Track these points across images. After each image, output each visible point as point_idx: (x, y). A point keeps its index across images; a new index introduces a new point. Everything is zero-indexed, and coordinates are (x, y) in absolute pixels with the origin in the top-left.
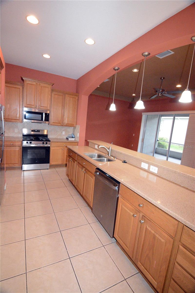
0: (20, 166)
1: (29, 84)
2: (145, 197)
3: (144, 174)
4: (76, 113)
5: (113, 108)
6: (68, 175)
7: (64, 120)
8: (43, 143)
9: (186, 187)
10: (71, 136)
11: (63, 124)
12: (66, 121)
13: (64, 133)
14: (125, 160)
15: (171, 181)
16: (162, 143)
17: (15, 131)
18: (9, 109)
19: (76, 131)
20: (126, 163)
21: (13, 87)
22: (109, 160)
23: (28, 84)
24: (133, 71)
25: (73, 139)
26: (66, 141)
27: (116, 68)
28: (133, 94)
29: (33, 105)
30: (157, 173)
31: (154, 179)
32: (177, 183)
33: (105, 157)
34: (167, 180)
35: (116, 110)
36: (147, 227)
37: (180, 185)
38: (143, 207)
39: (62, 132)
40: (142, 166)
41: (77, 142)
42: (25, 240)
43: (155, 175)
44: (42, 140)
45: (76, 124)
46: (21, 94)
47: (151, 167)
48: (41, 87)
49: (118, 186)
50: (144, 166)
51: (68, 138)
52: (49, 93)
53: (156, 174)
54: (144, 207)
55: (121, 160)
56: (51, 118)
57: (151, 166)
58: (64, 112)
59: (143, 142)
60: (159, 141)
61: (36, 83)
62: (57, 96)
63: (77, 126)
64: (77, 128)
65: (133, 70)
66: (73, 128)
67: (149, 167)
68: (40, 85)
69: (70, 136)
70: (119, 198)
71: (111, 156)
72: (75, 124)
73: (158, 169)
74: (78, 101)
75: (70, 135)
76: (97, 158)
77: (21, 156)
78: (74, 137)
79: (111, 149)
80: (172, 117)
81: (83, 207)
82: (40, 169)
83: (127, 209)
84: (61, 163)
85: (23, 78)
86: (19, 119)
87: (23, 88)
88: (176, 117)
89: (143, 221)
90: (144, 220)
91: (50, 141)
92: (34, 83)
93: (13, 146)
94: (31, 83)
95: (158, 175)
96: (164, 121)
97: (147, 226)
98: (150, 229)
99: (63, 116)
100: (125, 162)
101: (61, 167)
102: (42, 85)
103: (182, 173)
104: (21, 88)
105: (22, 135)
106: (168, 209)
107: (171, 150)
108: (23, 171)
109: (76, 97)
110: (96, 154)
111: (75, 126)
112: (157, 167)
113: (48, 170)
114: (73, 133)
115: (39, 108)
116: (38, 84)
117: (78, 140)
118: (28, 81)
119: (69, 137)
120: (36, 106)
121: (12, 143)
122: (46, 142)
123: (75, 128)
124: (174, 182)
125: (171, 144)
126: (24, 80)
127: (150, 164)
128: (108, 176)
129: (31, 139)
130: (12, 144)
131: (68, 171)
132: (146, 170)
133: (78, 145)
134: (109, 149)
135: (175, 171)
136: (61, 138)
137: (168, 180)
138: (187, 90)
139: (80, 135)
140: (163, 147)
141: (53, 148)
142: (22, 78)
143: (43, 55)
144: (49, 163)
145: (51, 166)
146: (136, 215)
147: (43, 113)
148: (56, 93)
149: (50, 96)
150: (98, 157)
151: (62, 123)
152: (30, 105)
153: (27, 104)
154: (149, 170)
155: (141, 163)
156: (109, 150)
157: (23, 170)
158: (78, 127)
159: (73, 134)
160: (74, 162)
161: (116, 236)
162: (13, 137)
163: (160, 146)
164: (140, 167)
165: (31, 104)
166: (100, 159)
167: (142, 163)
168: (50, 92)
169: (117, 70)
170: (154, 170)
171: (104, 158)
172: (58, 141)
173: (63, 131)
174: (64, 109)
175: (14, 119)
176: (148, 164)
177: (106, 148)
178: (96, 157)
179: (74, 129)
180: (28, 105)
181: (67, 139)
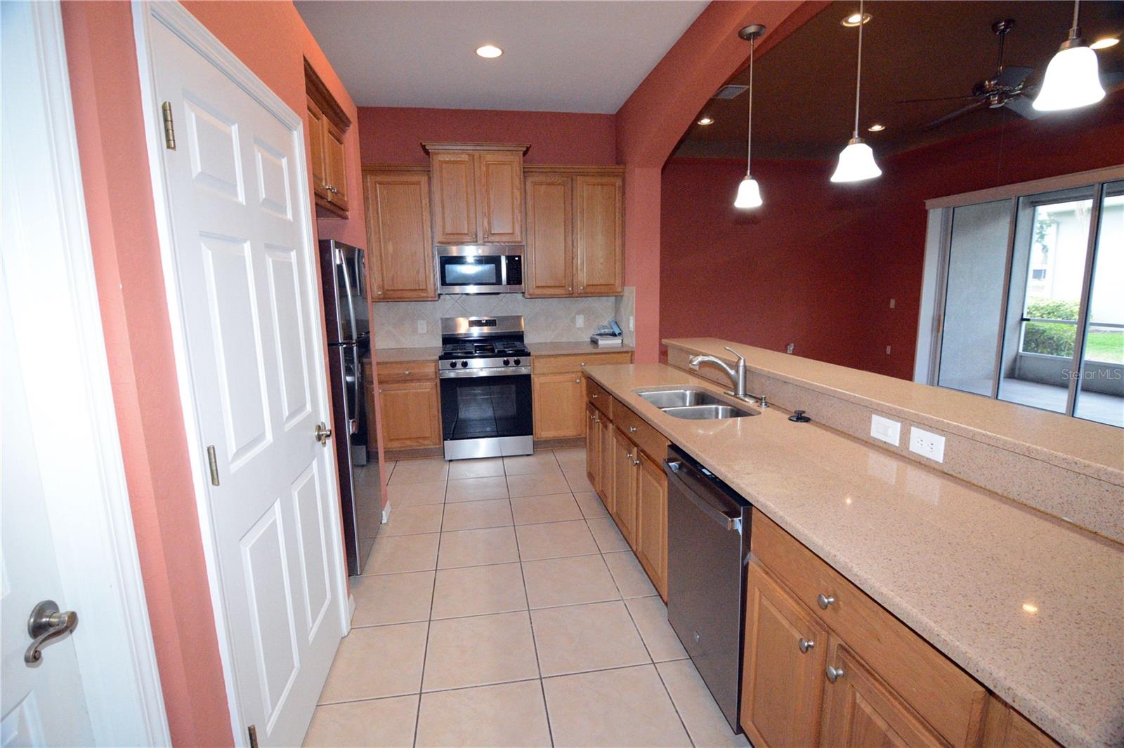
0: (438, 446)
1: (447, 162)
2: (840, 563)
3: (887, 469)
4: (618, 242)
5: (749, 195)
6: (591, 476)
7: (575, 272)
8: (506, 363)
9: (1091, 528)
10: (607, 331)
11: (575, 291)
12: (583, 277)
13: (580, 321)
14: (802, 409)
15: (1011, 496)
16: (1051, 329)
17: (420, 331)
18: (392, 257)
19: (622, 310)
20: (807, 420)
21: (402, 183)
22: (737, 413)
23: (444, 165)
24: (845, 24)
25: (617, 341)
26: (590, 349)
27: (752, 29)
28: (871, 127)
29: (465, 234)
30: (945, 462)
31: (930, 488)
32: (1042, 509)
33: (719, 402)
34: (992, 494)
35: (763, 205)
36: (858, 701)
37: (1060, 515)
38: (835, 607)
39: (573, 320)
40: (874, 434)
41: (627, 352)
42: (421, 694)
43: (934, 469)
44: (501, 354)
45: (623, 284)
46: (425, 201)
47: (916, 432)
48: (488, 165)
49: (741, 518)
50: (885, 430)
51: (597, 337)
52: (517, 182)
53: (937, 467)
54: (839, 606)
55: (785, 411)
56: (529, 270)
57: (914, 429)
58: (575, 244)
59: (938, 331)
60: (1028, 320)
61: (469, 155)
62: (543, 188)
63: (626, 288)
64: (625, 299)
65: (847, 22)
66: (613, 299)
67: (905, 436)
68: (482, 160)
69: (603, 331)
70: (750, 567)
71: (745, 395)
72: (618, 282)
73: (947, 441)
74: (624, 193)
75: (604, 327)
76: (689, 406)
77: (438, 410)
78: (617, 331)
79: (745, 366)
80: (1089, 203)
81: (640, 597)
82: (502, 457)
83: (779, 617)
84: (575, 434)
85: (427, 147)
86: (424, 288)
87: (430, 179)
88: (1108, 201)
89: (841, 672)
90: (845, 667)
91: (529, 354)
92: (464, 157)
93: (412, 381)
94: (452, 159)
95: (950, 472)
96: (1058, 224)
97: (858, 695)
98: (868, 710)
99: (571, 259)
100: (800, 417)
101: (576, 446)
102: (489, 157)
103: (1065, 456)
104: (424, 179)
105: (438, 343)
106: (935, 622)
107: (1090, 355)
108: (446, 461)
109: (612, 180)
110: (688, 393)
111: (619, 290)
112: (944, 435)
113: (529, 457)
114: (615, 316)
115: (486, 240)
116: (477, 155)
117: (631, 342)
118: (444, 154)
119: (601, 335)
120: (476, 236)
121: (407, 370)
122: (516, 358)
123: (619, 297)
124: (1025, 502)
125: (1090, 328)
126: (430, 151)
127: (908, 422)
128: (708, 473)
129: (466, 353)
130: (407, 372)
131: (590, 463)
132: (891, 449)
133: (632, 363)
134: (735, 366)
135: (1028, 449)
136: (572, 340)
137: (997, 494)
138: (1071, 46)
139: (637, 320)
140: (1057, 350)
141: (543, 379)
142: (425, 146)
143: (475, 52)
144: (532, 434)
145: (539, 446)
146: (812, 644)
147: (500, 257)
148: (542, 178)
149: (518, 194)
150: (698, 404)
151: (571, 284)
152: (457, 234)
153: (447, 234)
154: (908, 449)
155: (870, 418)
156: (737, 372)
157: (448, 458)
158: (630, 293)
159: (616, 323)
160: (606, 427)
161: (747, 724)
162: (413, 350)
163: (1037, 346)
164: (865, 439)
165: (458, 232)
166: (700, 409)
167: (876, 419)
168: (520, 179)
169: (756, 35)
170: (929, 445)
171: (714, 406)
172: (558, 353)
173: (578, 313)
174: (575, 233)
175: (411, 290)
176: (902, 422)
177: (725, 366)
178: (688, 404)
179: (616, 301)
180: (448, 237)
181: (594, 342)
